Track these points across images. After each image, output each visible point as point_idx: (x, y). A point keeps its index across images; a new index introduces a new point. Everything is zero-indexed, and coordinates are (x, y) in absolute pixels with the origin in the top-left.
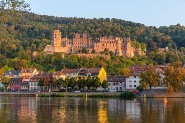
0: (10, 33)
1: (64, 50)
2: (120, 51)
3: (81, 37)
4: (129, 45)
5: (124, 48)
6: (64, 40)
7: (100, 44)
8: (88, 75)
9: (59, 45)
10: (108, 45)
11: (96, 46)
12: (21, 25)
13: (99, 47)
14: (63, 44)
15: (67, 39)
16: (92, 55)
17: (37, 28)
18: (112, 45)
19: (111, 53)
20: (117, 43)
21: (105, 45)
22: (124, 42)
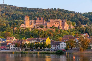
0: (3, 17)
1: (31, 26)
2: (61, 27)
3: (40, 19)
4: (65, 23)
5: (63, 25)
6: (31, 21)
7: (50, 23)
8: (40, 41)
9: (28, 24)
10: (55, 23)
11: (48, 24)
12: (9, 13)
13: (49, 25)
14: (31, 23)
15: (32, 21)
16: (46, 29)
17: (17, 14)
18: (56, 23)
19: (56, 28)
20: (59, 22)
21: (53, 23)
22: (63, 22)
